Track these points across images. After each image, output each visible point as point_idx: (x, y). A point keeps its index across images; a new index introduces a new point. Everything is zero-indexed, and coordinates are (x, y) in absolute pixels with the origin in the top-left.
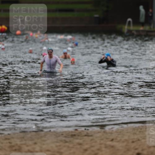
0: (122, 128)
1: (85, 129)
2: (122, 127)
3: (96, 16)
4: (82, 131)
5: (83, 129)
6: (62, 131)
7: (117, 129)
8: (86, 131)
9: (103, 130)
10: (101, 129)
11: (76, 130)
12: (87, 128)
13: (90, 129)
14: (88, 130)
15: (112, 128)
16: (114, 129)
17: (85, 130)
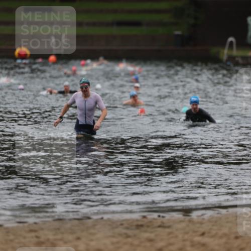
0: (219, 215)
1: (159, 216)
2: (218, 213)
3: (178, 33)
4: (154, 219)
5: (155, 215)
6: (122, 219)
7: (211, 216)
8: (161, 219)
9: (188, 218)
10: (184, 215)
11: (144, 217)
12: (162, 214)
13: (168, 216)
14: (163, 217)
15: (202, 215)
16: (206, 217)
17: (159, 218)
